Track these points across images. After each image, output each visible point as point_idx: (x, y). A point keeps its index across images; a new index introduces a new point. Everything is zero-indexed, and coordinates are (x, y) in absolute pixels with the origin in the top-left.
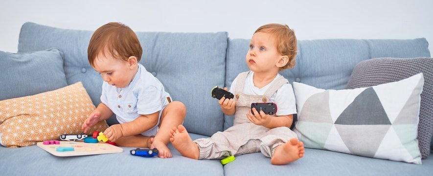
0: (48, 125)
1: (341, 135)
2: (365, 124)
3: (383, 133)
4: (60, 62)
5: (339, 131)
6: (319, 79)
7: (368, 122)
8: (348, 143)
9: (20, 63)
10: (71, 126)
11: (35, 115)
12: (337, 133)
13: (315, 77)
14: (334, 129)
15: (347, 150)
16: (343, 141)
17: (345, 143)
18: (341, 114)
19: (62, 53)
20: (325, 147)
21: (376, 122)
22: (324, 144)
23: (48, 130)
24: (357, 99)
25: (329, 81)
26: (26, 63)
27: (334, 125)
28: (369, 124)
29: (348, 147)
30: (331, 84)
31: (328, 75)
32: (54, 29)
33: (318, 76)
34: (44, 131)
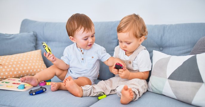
0: (10, 71)
1: (171, 87)
2: (186, 81)
3: (198, 88)
4: (32, 39)
5: (170, 84)
6: (174, 49)
7: (188, 80)
8: (175, 93)
9: (7, 39)
10: (25, 72)
11: (5, 65)
12: (169, 85)
13: (172, 47)
14: (167, 82)
15: (175, 97)
16: (173, 91)
17: (174, 93)
18: (173, 73)
19: (35, 34)
20: (163, 93)
21: (193, 80)
22: (162, 92)
23: (11, 73)
24: (184, 63)
25: (180, 50)
26: (10, 39)
27: (167, 80)
28: (188, 81)
29: (175, 95)
30: (181, 52)
31: (181, 46)
32: (35, 22)
33: (174, 47)
34: (13, 73)
